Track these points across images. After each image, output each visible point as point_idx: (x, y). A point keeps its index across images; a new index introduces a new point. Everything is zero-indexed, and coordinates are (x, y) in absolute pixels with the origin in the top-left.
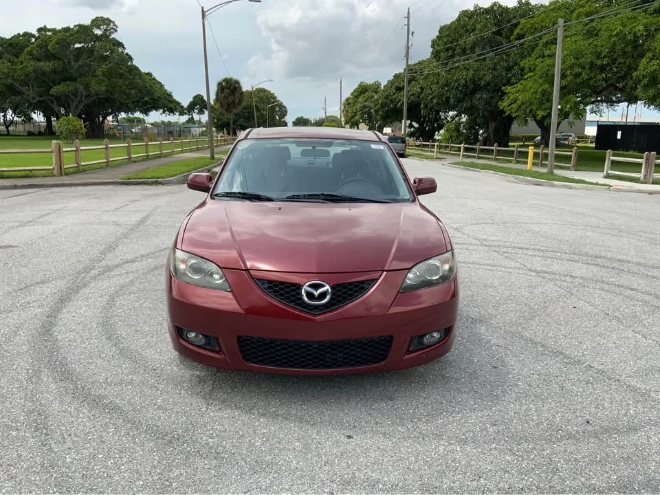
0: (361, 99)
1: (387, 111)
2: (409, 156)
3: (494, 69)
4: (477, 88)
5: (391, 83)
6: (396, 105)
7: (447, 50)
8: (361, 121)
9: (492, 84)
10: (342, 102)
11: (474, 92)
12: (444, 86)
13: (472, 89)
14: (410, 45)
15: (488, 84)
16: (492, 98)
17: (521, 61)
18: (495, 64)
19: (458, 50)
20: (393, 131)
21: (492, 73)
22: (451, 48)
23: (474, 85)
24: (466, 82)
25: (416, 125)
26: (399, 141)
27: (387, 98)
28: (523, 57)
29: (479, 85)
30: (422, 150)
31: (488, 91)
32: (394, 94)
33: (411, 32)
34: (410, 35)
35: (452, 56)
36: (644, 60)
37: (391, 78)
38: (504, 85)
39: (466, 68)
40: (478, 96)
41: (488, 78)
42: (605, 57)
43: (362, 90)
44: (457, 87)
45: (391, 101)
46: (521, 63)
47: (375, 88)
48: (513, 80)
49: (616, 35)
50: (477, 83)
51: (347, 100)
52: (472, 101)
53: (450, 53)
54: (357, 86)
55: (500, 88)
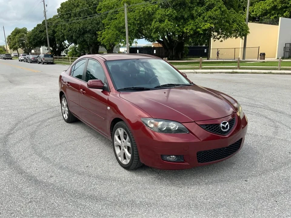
0: (17, 36)
1: (36, 42)
2: (56, 63)
3: (92, 24)
4: (85, 32)
5: (36, 29)
6: (41, 39)
7: (67, 14)
8: (18, 47)
9: (92, 31)
10: (6, 38)
11: (84, 33)
12: (69, 31)
13: (83, 32)
14: (46, 11)
15: (90, 30)
16: (93, 36)
17: (102, 21)
18: (92, 21)
19: (72, 15)
20: (35, 51)
21: (91, 26)
22: (69, 13)
23: (84, 30)
24: (80, 29)
25: (51, 49)
26: (50, 56)
27: (35, 36)
28: (102, 19)
29: (86, 30)
30: (59, 60)
31: (91, 33)
32: (39, 34)
33: (45, 5)
34: (45, 6)
35: (70, 17)
36: (153, 22)
37: (36, 26)
38: (97, 31)
39: (78, 23)
40: (86, 36)
41: (90, 28)
42: (138, 20)
43: (17, 32)
44: (76, 31)
45: (38, 37)
46: (103, 22)
47: (24, 30)
48: (100, 29)
49: (142, 11)
50: (85, 30)
51: (9, 36)
52: (83, 38)
53: (69, 15)
54: (14, 30)
55: (96, 32)
